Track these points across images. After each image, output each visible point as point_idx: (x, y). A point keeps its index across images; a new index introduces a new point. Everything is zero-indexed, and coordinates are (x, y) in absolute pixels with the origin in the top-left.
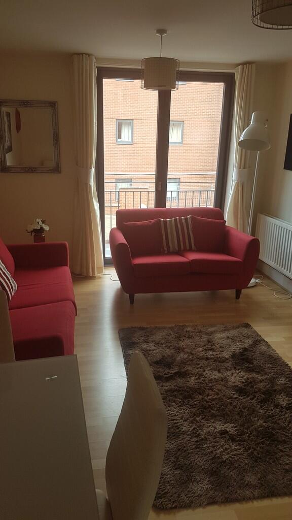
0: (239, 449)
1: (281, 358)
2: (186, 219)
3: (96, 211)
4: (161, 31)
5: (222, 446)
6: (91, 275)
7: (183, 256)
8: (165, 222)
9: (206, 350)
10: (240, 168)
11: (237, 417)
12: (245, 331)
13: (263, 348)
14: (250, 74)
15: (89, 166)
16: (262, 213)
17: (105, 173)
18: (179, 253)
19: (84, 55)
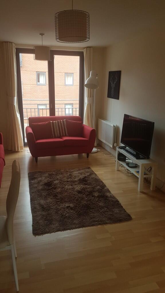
0: (74, 212)
1: (100, 179)
2: (63, 121)
3: (18, 118)
4: (42, 34)
5: (66, 212)
6: (17, 150)
7: (61, 139)
8: (53, 123)
9: (68, 178)
10: (88, 97)
11: (76, 201)
12: (87, 170)
13: (93, 176)
14: (90, 53)
15: (13, 96)
16: (100, 118)
17: (23, 99)
18: (60, 137)
19: (9, 43)
